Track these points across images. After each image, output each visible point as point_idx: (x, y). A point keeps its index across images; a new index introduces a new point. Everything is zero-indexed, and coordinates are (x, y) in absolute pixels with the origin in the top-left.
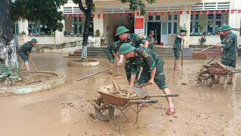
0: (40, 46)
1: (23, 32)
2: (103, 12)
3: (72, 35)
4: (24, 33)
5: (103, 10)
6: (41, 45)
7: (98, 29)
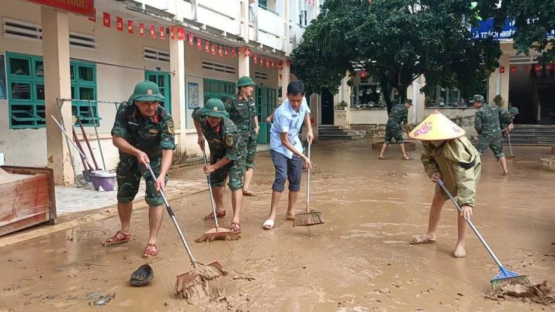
0: (374, 126)
1: (343, 102)
2: (511, 61)
3: (442, 106)
4: (343, 105)
5: (511, 57)
6: (376, 125)
7: (498, 93)
